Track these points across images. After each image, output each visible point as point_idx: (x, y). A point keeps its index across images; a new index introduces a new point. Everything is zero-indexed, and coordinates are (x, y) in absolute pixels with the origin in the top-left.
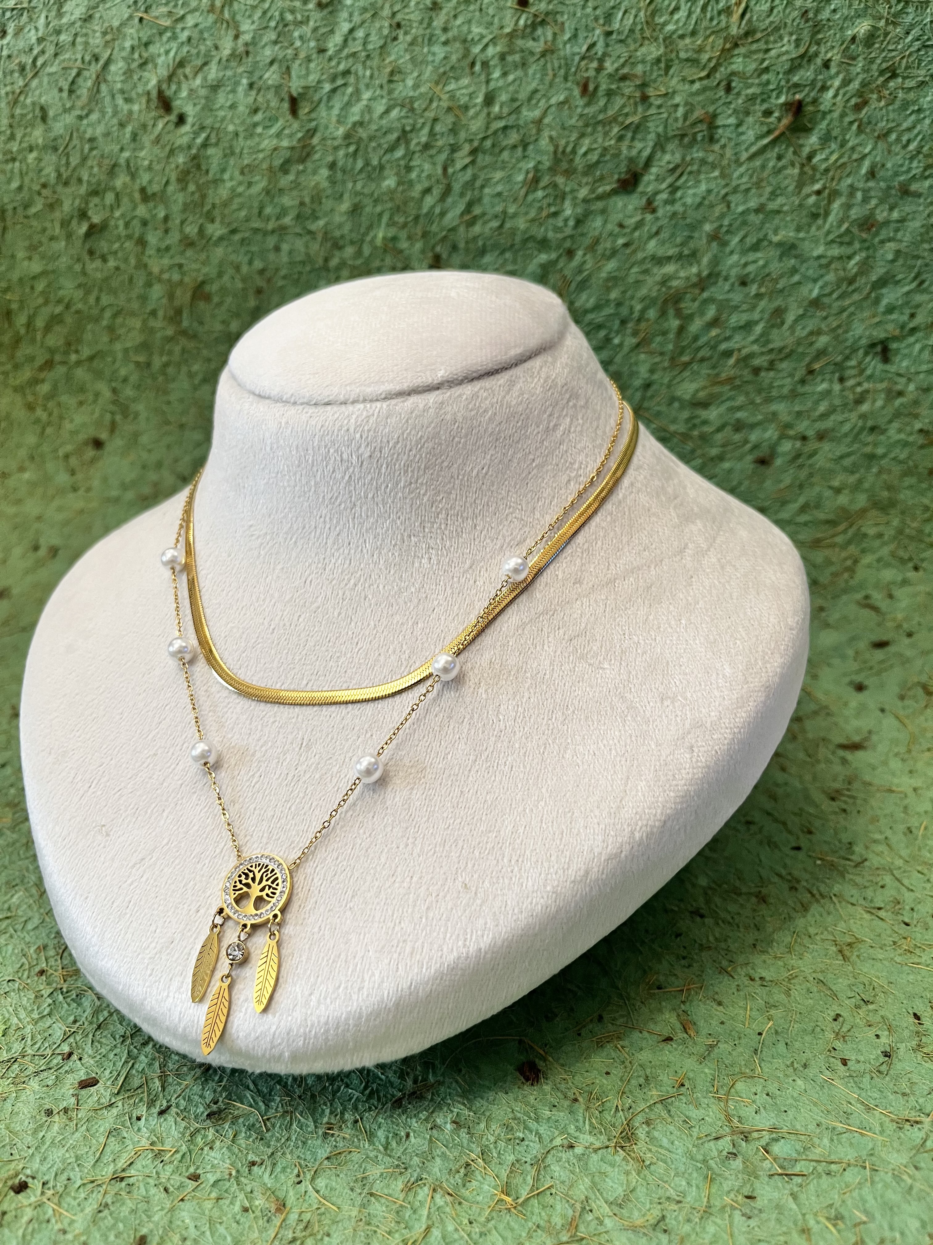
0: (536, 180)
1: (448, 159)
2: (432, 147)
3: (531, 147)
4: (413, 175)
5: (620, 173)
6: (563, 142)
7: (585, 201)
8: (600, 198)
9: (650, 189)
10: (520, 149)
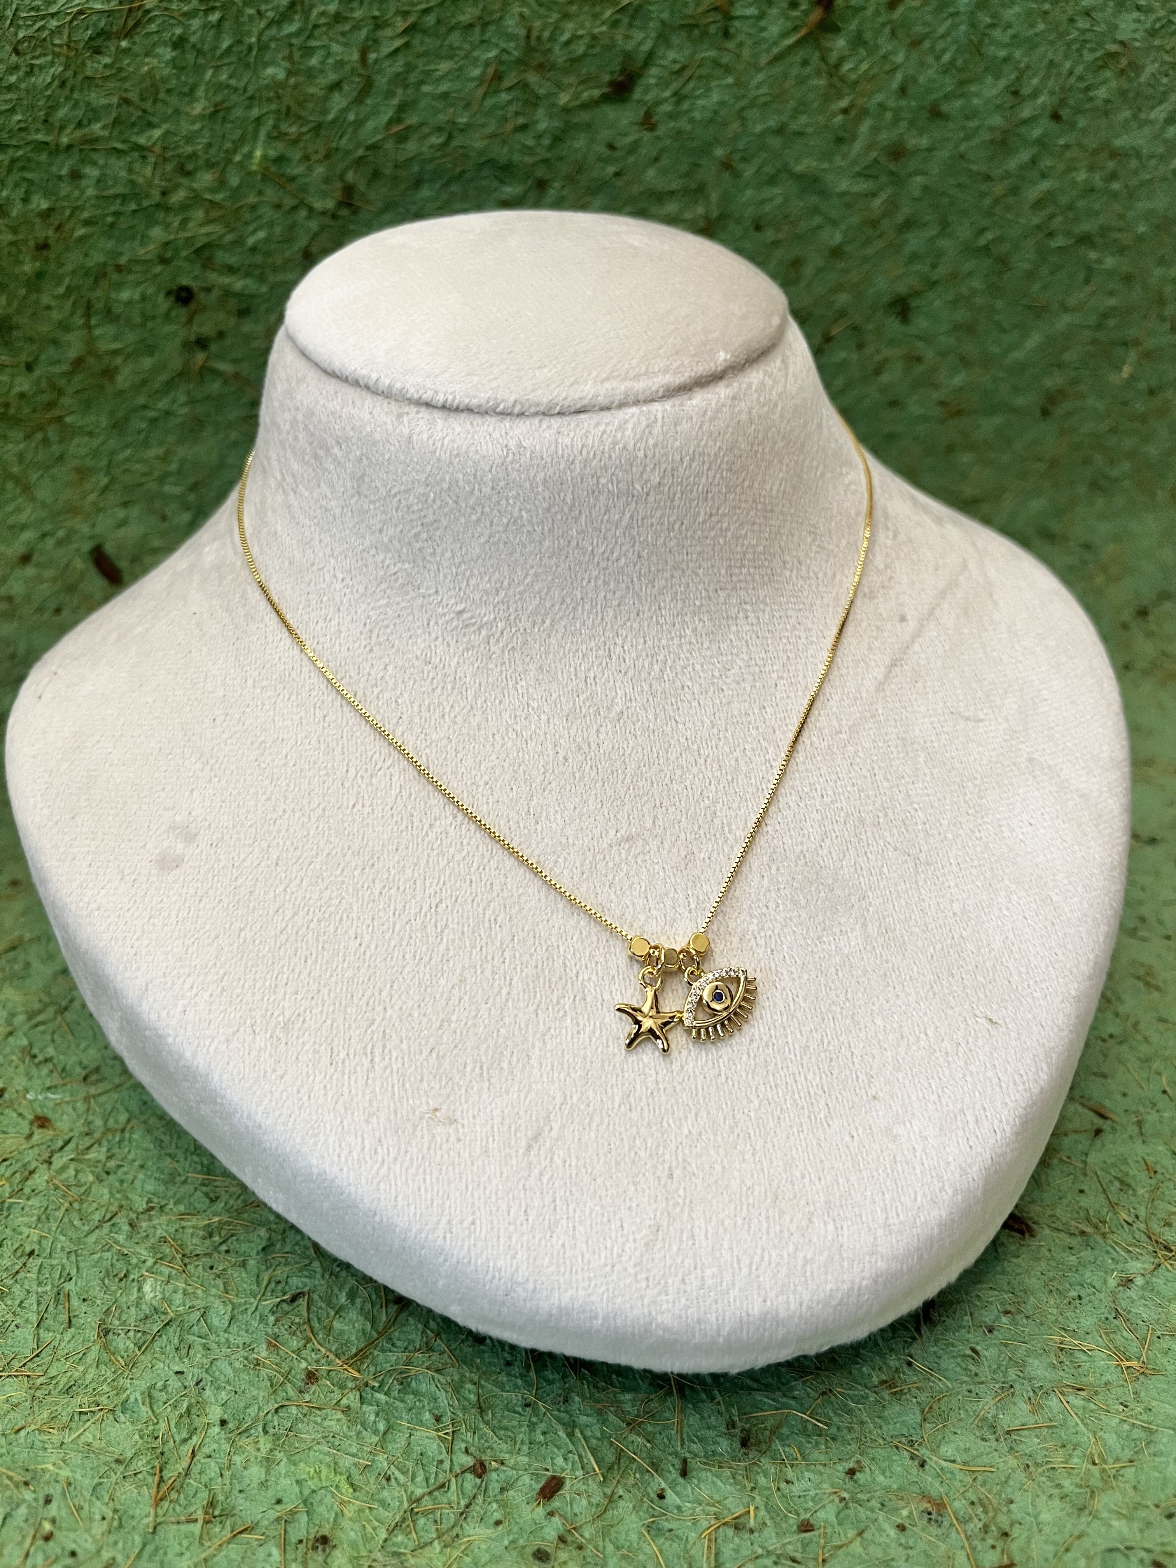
0: (498, 77)
1: (367, 39)
2: (346, 19)
3: (492, 28)
4: (314, 61)
5: (612, 73)
6: (537, 24)
7: (566, 110)
8: (585, 106)
9: (649, 97)
10: (478, 30)
